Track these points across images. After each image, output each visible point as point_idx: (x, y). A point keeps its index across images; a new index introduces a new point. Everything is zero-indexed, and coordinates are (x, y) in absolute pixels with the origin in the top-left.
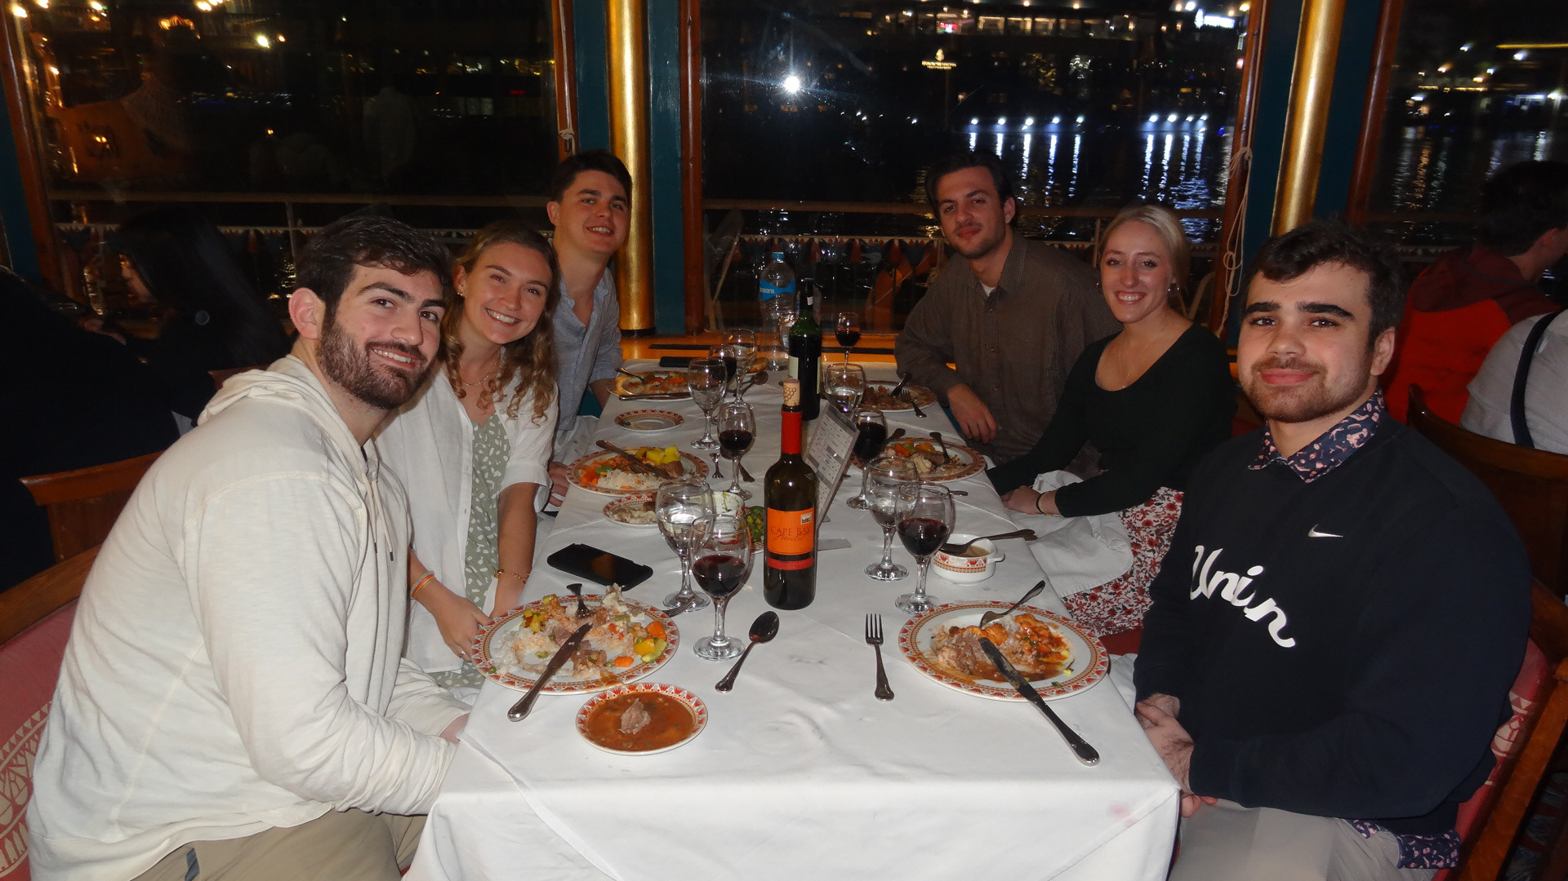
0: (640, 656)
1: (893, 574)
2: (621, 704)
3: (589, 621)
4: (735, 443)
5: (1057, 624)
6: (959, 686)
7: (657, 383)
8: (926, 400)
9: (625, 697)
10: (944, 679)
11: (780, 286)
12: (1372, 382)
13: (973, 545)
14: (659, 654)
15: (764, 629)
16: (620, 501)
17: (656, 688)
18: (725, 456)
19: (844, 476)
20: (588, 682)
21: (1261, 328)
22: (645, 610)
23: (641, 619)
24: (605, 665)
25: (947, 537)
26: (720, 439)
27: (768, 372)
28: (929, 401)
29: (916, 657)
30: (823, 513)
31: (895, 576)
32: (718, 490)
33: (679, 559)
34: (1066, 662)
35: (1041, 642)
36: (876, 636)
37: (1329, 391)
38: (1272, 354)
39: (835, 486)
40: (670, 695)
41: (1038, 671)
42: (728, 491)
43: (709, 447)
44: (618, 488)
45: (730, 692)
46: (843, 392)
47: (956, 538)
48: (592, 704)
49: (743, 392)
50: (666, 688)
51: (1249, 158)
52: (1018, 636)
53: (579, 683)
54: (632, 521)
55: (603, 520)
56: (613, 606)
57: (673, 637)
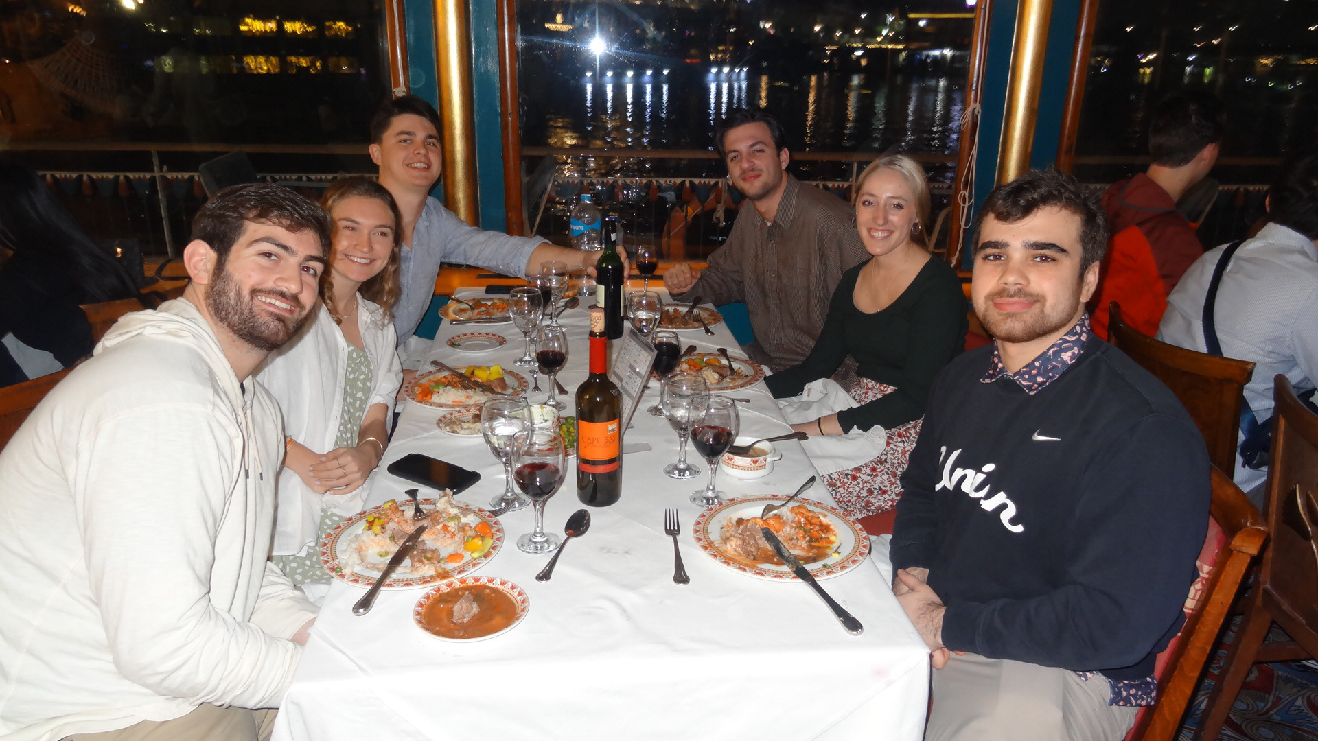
0: (469, 553)
1: (687, 473)
2: (453, 596)
3: (425, 523)
4: (551, 361)
5: (826, 513)
6: (744, 570)
7: (483, 309)
8: (714, 320)
9: (457, 590)
10: (732, 565)
11: (589, 224)
12: (1081, 308)
13: (756, 446)
14: (486, 550)
15: (577, 525)
16: (451, 414)
17: (484, 581)
18: (543, 372)
19: (645, 387)
20: (424, 578)
21: (992, 263)
22: (474, 512)
23: (471, 520)
24: (439, 562)
25: (733, 441)
26: (538, 358)
27: (579, 297)
28: (716, 321)
29: (708, 546)
30: (627, 421)
31: (690, 475)
32: (536, 403)
33: (502, 465)
34: (834, 546)
35: (813, 529)
36: (674, 528)
37: (1049, 316)
38: (1003, 285)
39: (637, 399)
40: (496, 586)
41: (811, 554)
42: (545, 404)
43: (529, 364)
44: (450, 403)
45: (549, 582)
46: (643, 315)
47: (741, 441)
48: (428, 597)
49: (558, 315)
50: (493, 581)
51: (978, 112)
52: (794, 525)
53: (416, 579)
54: (462, 432)
55: (437, 431)
56: (445, 509)
57: (499, 535)
